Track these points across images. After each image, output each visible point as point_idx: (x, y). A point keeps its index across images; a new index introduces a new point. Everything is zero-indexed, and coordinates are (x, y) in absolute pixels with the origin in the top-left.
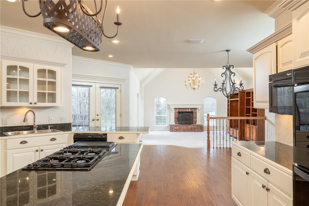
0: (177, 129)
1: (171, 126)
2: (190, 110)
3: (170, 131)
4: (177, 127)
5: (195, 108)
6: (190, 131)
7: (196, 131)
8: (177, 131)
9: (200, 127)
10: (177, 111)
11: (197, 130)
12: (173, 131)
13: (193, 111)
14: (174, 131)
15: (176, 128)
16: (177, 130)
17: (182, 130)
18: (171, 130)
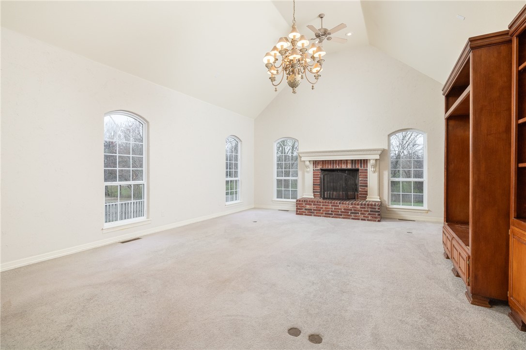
0: (311, 210)
1: (298, 202)
2: (349, 167)
3: (297, 214)
4: (310, 205)
5: (364, 160)
6: (344, 218)
7: (359, 219)
8: (311, 215)
9: (369, 210)
10: (319, 167)
11: (362, 217)
12: (302, 214)
13: (357, 167)
14: (305, 215)
15: (308, 207)
16: (311, 212)
17: (322, 213)
18: (297, 211)
